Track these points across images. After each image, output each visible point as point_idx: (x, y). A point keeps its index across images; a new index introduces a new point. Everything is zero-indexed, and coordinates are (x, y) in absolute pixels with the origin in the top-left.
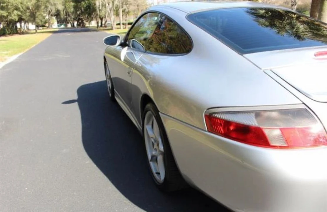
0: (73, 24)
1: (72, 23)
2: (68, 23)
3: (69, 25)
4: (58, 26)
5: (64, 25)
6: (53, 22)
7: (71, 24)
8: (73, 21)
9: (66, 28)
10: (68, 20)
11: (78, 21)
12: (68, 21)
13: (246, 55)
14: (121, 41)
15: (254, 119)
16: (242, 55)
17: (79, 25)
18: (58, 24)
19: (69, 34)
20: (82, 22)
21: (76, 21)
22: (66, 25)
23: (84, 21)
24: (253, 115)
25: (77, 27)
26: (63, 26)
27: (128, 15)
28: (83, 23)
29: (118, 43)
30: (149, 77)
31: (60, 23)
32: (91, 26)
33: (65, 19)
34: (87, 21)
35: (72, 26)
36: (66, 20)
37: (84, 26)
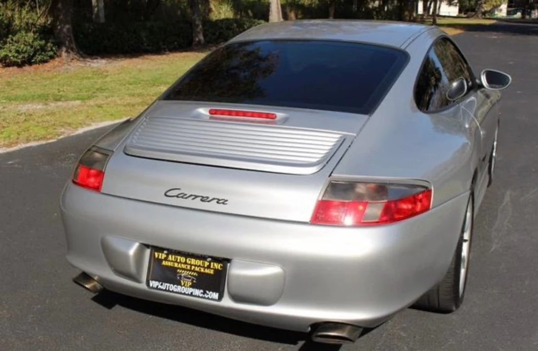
6: (499, 3)
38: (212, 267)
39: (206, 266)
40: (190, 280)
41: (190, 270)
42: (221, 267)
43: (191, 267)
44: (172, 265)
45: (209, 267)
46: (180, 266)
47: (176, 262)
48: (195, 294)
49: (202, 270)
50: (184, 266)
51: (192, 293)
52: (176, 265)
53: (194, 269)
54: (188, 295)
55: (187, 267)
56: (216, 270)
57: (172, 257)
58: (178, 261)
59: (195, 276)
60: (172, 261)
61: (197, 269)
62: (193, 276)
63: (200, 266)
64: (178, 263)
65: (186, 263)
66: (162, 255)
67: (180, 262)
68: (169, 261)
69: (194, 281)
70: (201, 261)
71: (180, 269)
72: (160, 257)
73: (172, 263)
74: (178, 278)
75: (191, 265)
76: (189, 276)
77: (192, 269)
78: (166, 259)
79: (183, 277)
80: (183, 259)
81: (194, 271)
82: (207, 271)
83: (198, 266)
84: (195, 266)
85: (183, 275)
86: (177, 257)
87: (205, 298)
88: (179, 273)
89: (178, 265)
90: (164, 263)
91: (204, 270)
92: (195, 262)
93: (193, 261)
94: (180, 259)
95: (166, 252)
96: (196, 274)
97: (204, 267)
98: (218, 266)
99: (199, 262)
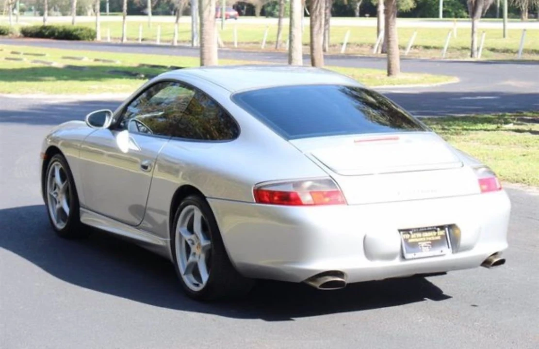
13: (292, 141)
14: (112, 120)
15: (292, 187)
16: (288, 141)
24: (292, 185)
29: (108, 122)
30: (177, 167)
38: (438, 234)
40: (427, 247)
41: (426, 241)
42: (444, 232)
44: (415, 241)
45: (437, 235)
46: (419, 240)
48: (437, 254)
49: (433, 239)
50: (421, 239)
52: (417, 240)
54: (432, 257)
55: (423, 239)
56: (442, 236)
57: (413, 235)
58: (418, 237)
59: (429, 244)
60: (414, 238)
61: (430, 239)
63: (431, 236)
65: (422, 237)
66: (407, 236)
68: (412, 239)
69: (430, 247)
71: (420, 242)
72: (407, 238)
74: (420, 248)
75: (425, 237)
76: (426, 245)
78: (410, 238)
80: (419, 235)
81: (428, 241)
82: (436, 238)
84: (428, 237)
85: (422, 246)
86: (416, 234)
87: (442, 255)
88: (419, 245)
90: (410, 241)
93: (427, 234)
95: (411, 232)
96: (430, 242)
97: (434, 236)
98: (442, 233)
99: (430, 234)
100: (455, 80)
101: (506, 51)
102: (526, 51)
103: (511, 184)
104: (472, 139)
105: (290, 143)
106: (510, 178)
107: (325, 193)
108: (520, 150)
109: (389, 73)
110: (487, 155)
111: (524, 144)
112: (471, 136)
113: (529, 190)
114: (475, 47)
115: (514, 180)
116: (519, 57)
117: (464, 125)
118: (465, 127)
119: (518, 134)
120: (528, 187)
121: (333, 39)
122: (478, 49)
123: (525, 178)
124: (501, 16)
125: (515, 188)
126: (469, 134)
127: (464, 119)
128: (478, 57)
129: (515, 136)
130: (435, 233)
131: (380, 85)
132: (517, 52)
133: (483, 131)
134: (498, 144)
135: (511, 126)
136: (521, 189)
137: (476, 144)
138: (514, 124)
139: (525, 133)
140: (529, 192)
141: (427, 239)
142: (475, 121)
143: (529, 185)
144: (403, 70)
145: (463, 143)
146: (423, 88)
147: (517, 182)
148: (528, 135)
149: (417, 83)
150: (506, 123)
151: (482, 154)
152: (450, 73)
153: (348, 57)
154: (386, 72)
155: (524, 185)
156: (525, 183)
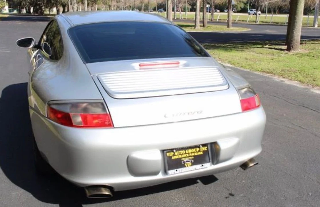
0: (29, 10)
1: (27, 8)
2: (23, 8)
3: (24, 11)
4: (10, 11)
5: (17, 11)
6: (3, 5)
7: (26, 10)
8: (29, 6)
9: (20, 14)
10: (22, 4)
11: (34, 7)
12: (23, 6)
16: (85, 64)
17: (35, 11)
18: (10, 9)
19: (19, 23)
20: (40, 8)
21: (33, 6)
22: (20, 11)
23: (42, 6)
25: (33, 14)
26: (15, 12)
27: (94, 4)
28: (42, 9)
31: (12, 7)
32: (51, 13)
33: (18, 3)
34: (47, 8)
35: (27, 11)
36: (20, 5)
37: (42, 13)
38: (201, 150)
39: (198, 151)
40: (190, 162)
41: (189, 157)
42: (206, 148)
43: (189, 155)
44: (178, 158)
45: (199, 151)
46: (182, 156)
47: (180, 154)
48: (197, 168)
49: (196, 154)
51: (195, 168)
52: (180, 156)
53: (191, 155)
54: (193, 170)
55: (186, 155)
56: (204, 151)
57: (177, 153)
58: (181, 153)
59: (192, 159)
60: (178, 155)
61: (193, 154)
62: (191, 159)
63: (194, 152)
64: (181, 155)
65: (186, 153)
66: (171, 154)
67: (183, 154)
68: (176, 155)
69: (193, 162)
70: (195, 149)
71: (183, 158)
72: (170, 155)
73: (178, 156)
74: (183, 163)
75: (189, 153)
76: (189, 160)
77: (190, 155)
78: (174, 155)
79: (185, 162)
80: (183, 152)
81: (191, 156)
82: (199, 153)
83: (193, 153)
84: (191, 153)
85: (185, 161)
86: (180, 151)
87: (203, 168)
88: (183, 160)
89: (181, 156)
90: (173, 158)
91: (197, 153)
92: (191, 151)
93: (190, 151)
94: (182, 152)
95: (175, 151)
96: (192, 158)
97: (197, 152)
98: (204, 149)
99: (193, 150)
100: (249, 30)
101: (266, 22)
102: (272, 22)
103: (266, 74)
104: (251, 51)
105: (86, 66)
106: (266, 71)
107: (95, 116)
108: (270, 57)
109: (228, 27)
110: (257, 59)
111: (272, 54)
112: (252, 50)
113: (274, 78)
114: (257, 20)
115: (268, 72)
116: (270, 24)
117: (250, 45)
118: (250, 46)
119: (270, 50)
120: (274, 76)
121: (215, 18)
122: (258, 22)
123: (273, 71)
124: (265, 13)
125: (268, 76)
126: (251, 49)
127: (250, 43)
128: (258, 23)
129: (268, 50)
130: (198, 149)
131: (224, 30)
132: (270, 23)
133: (256, 48)
134: (262, 54)
135: (267, 46)
136: (271, 77)
137: (253, 53)
138: (269, 45)
139: (272, 49)
140: (275, 79)
141: (190, 154)
142: (254, 44)
143: (274, 75)
144: (233, 26)
145: (248, 53)
146: (239, 32)
147: (269, 73)
148: (274, 50)
149: (237, 30)
150: (266, 45)
151: (255, 58)
152: (248, 28)
153: (218, 22)
154: (227, 27)
155: (272, 75)
156: (273, 74)
